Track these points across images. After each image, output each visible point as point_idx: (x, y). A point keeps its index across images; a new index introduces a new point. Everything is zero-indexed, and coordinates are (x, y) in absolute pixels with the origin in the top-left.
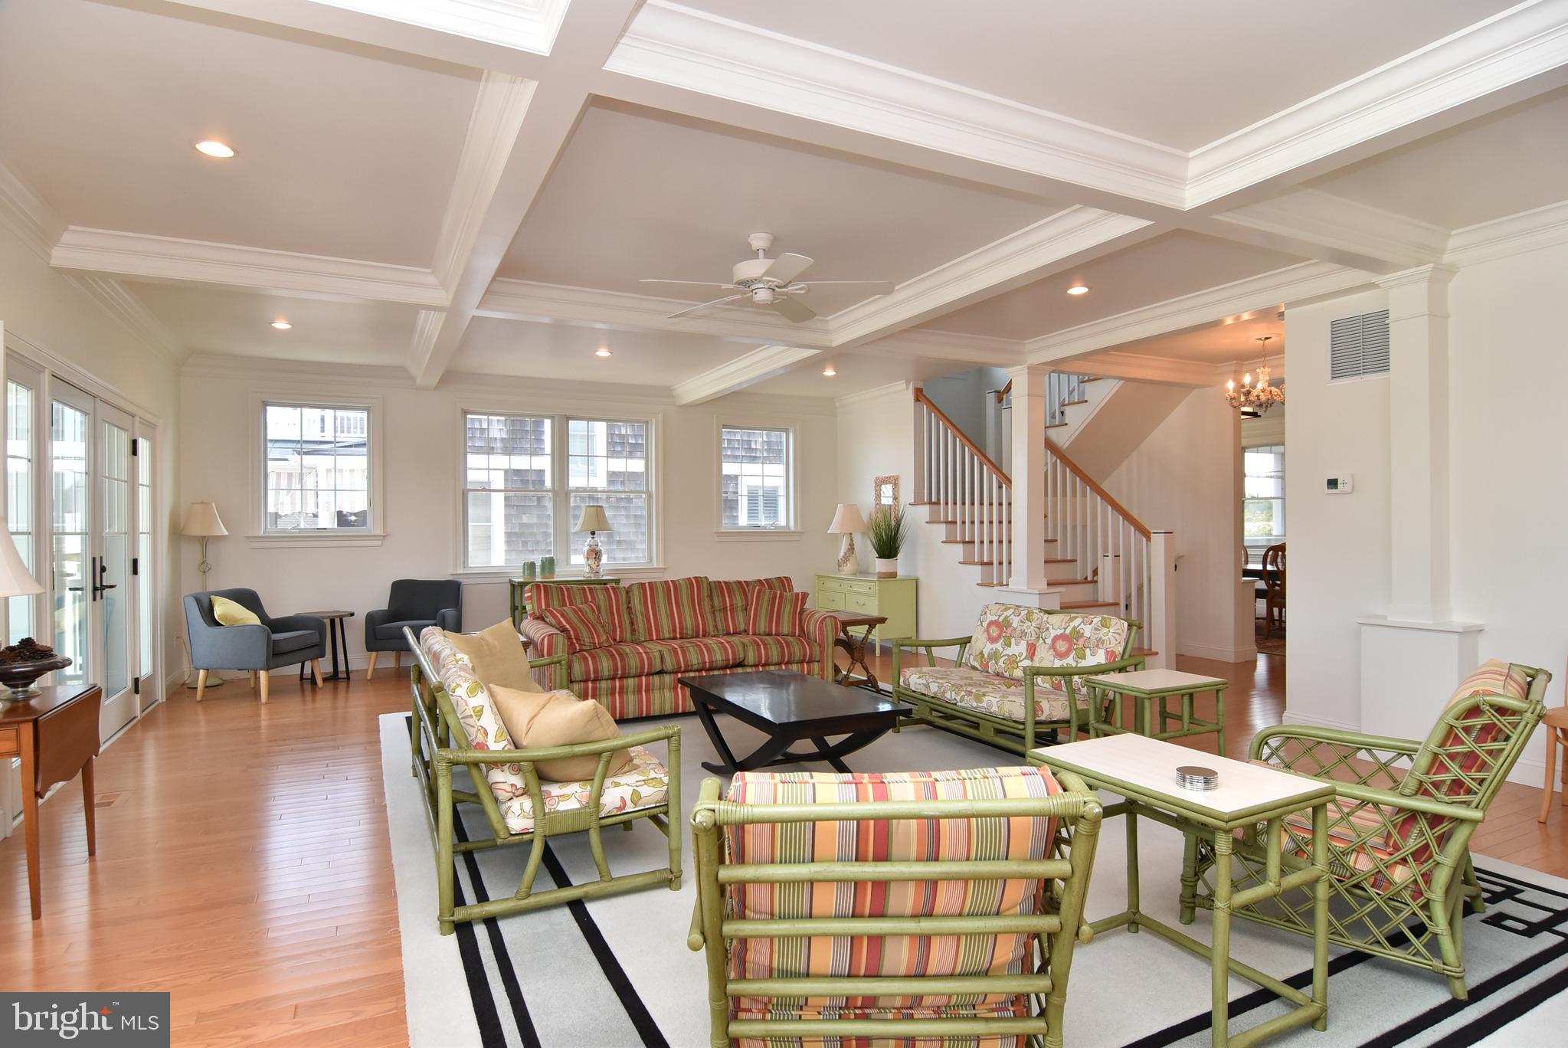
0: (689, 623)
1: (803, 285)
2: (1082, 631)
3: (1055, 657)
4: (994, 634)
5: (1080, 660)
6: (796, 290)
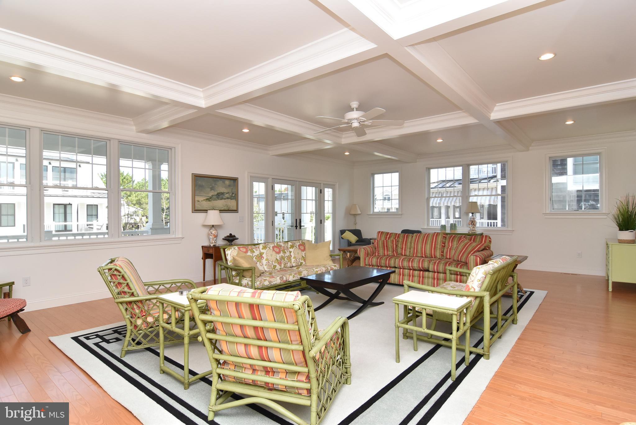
0: (428, 252)
1: (371, 121)
6: (368, 123)
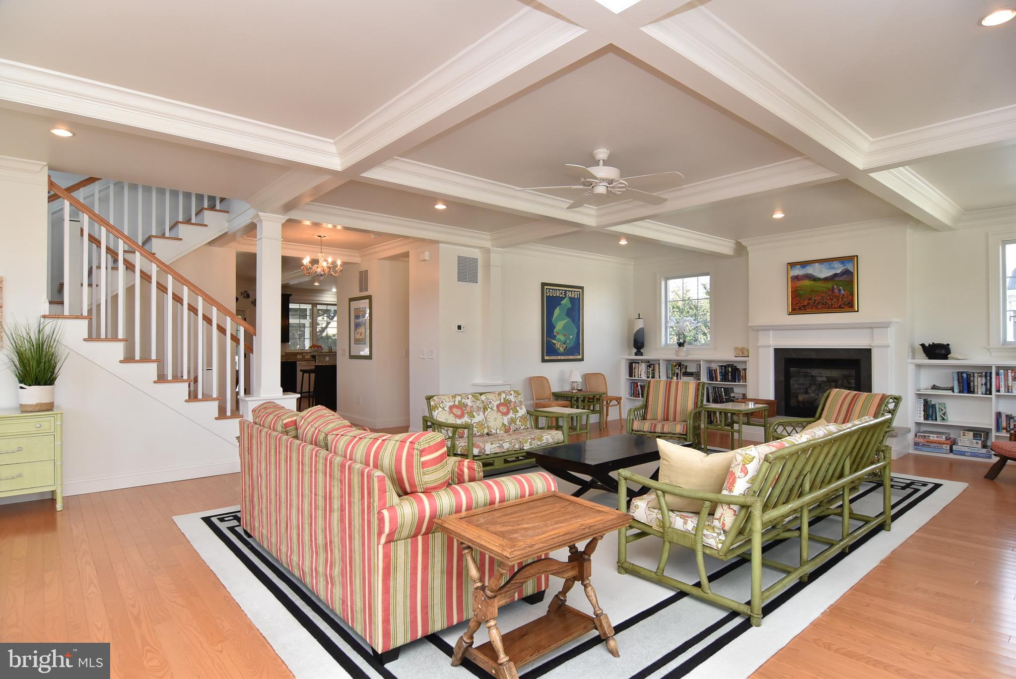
2: (509, 399)
3: (503, 416)
4: (458, 413)
5: (516, 414)
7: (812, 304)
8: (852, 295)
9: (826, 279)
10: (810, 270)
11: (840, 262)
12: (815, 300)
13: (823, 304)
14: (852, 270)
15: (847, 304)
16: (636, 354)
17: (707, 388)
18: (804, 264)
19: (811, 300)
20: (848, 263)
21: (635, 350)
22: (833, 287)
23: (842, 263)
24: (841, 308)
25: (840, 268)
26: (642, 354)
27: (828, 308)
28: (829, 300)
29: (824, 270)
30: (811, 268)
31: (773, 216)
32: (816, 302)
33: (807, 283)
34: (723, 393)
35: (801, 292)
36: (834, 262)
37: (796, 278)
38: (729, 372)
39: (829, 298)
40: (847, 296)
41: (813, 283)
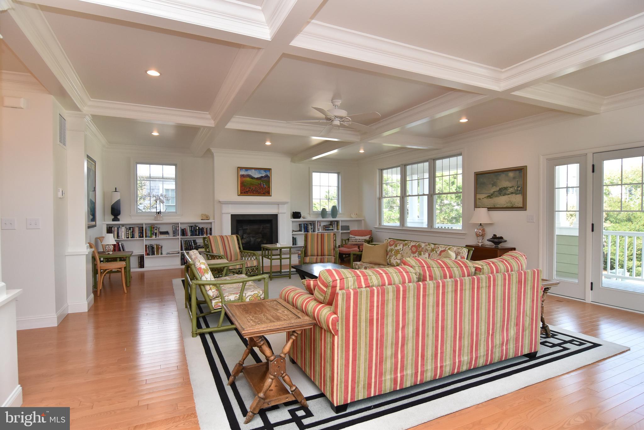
7: (250, 191)
8: (269, 187)
9: (257, 178)
10: (250, 173)
11: (264, 171)
12: (252, 189)
13: (256, 191)
14: (269, 176)
15: (267, 192)
16: (113, 220)
17: (181, 241)
18: (247, 169)
19: (250, 189)
20: (268, 172)
21: (113, 217)
22: (261, 183)
23: (265, 171)
24: (264, 194)
25: (264, 174)
26: (118, 220)
27: (259, 193)
28: (259, 189)
29: (257, 174)
30: (251, 172)
31: (266, 143)
32: (253, 190)
33: (248, 179)
34: (193, 244)
35: (245, 184)
36: (262, 170)
37: (243, 176)
38: (197, 229)
39: (259, 188)
40: (267, 188)
41: (251, 179)
